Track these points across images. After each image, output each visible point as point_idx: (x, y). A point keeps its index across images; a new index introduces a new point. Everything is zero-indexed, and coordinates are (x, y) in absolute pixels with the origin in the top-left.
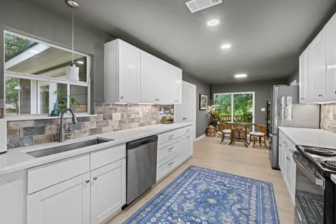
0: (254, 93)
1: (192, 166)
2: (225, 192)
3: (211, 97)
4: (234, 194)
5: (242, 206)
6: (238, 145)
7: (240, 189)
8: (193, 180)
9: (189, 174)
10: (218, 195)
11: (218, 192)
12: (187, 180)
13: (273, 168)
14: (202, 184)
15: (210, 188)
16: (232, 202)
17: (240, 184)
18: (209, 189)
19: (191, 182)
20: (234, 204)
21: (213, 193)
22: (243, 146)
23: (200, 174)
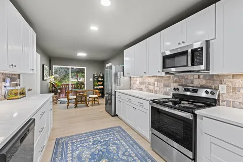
0: (85, 68)
1: (59, 139)
2: (105, 147)
3: (50, 68)
4: (111, 145)
5: (122, 151)
6: (81, 107)
7: (110, 139)
8: (72, 153)
9: (62, 148)
10: (103, 153)
11: (101, 150)
12: (67, 157)
13: (113, 116)
14: (83, 152)
15: (93, 150)
16: (115, 152)
17: (107, 135)
18: (93, 153)
19: (72, 157)
20: (117, 152)
21: (98, 154)
22: (85, 106)
23: (73, 143)
